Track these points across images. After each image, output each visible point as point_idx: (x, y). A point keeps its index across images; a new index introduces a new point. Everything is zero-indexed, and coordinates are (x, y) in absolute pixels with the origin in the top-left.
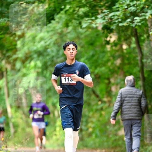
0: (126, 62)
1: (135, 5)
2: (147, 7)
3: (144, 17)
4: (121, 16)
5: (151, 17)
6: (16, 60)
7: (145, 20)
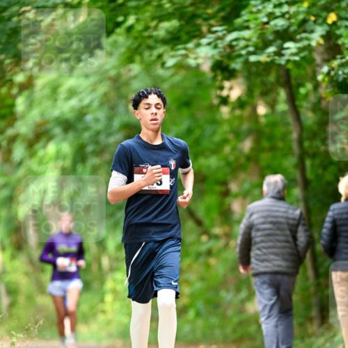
0: (266, 144)
1: (287, 16)
2: (313, 18)
3: (305, 43)
4: (254, 39)
5: (322, 41)
6: (13, 140)
7: (308, 48)
